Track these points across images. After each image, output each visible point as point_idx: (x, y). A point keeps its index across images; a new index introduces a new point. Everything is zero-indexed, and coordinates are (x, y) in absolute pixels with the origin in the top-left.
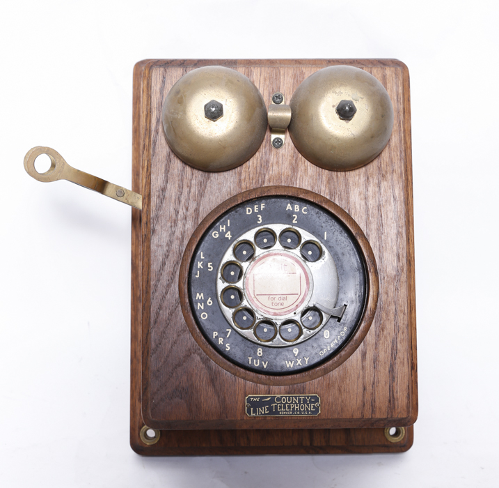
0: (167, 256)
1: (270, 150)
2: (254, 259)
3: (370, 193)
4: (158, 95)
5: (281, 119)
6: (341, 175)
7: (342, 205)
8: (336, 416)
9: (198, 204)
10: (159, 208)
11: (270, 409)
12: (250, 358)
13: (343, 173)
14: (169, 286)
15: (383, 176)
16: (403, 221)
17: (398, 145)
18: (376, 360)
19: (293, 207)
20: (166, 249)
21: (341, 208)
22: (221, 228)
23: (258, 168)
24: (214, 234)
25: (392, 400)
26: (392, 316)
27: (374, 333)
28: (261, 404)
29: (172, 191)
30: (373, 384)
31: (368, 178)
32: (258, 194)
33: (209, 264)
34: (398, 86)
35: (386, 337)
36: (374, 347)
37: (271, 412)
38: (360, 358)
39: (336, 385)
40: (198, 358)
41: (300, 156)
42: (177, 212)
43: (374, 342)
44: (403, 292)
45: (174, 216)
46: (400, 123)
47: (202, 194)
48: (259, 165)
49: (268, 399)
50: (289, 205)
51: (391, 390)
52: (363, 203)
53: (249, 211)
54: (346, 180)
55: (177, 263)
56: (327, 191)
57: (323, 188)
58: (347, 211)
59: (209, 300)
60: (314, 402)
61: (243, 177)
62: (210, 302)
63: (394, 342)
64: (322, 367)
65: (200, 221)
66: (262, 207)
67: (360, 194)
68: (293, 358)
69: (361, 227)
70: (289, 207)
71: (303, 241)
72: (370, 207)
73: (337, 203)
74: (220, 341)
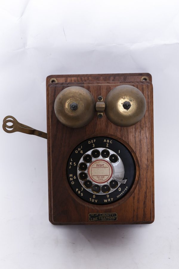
0: (58, 161)
1: (97, 119)
2: (91, 162)
3: (137, 135)
6: (125, 128)
8: (123, 221)
9: (69, 141)
11: (98, 218)
12: (90, 199)
15: (142, 129)
16: (149, 146)
17: (148, 116)
18: (138, 200)
21: (125, 141)
22: (79, 149)
24: (76, 152)
25: (144, 215)
26: (145, 183)
27: (138, 190)
28: (95, 216)
29: (59, 135)
30: (138, 209)
31: (136, 129)
32: (93, 136)
34: (148, 92)
35: (142, 191)
36: (138, 195)
38: (132, 199)
39: (123, 209)
41: (109, 121)
43: (138, 193)
44: (149, 174)
45: (60, 145)
48: (93, 125)
49: (97, 215)
50: (105, 140)
51: (144, 211)
52: (134, 139)
53: (89, 142)
54: (127, 130)
56: (120, 135)
57: (118, 134)
58: (127, 143)
60: (115, 216)
61: (87, 130)
62: (75, 178)
63: (146, 193)
64: (118, 202)
65: (70, 147)
66: (95, 141)
67: (133, 136)
68: (107, 198)
69: (133, 149)
70: (105, 141)
71: (110, 155)
72: (137, 141)
73: (124, 139)
74: (79, 192)
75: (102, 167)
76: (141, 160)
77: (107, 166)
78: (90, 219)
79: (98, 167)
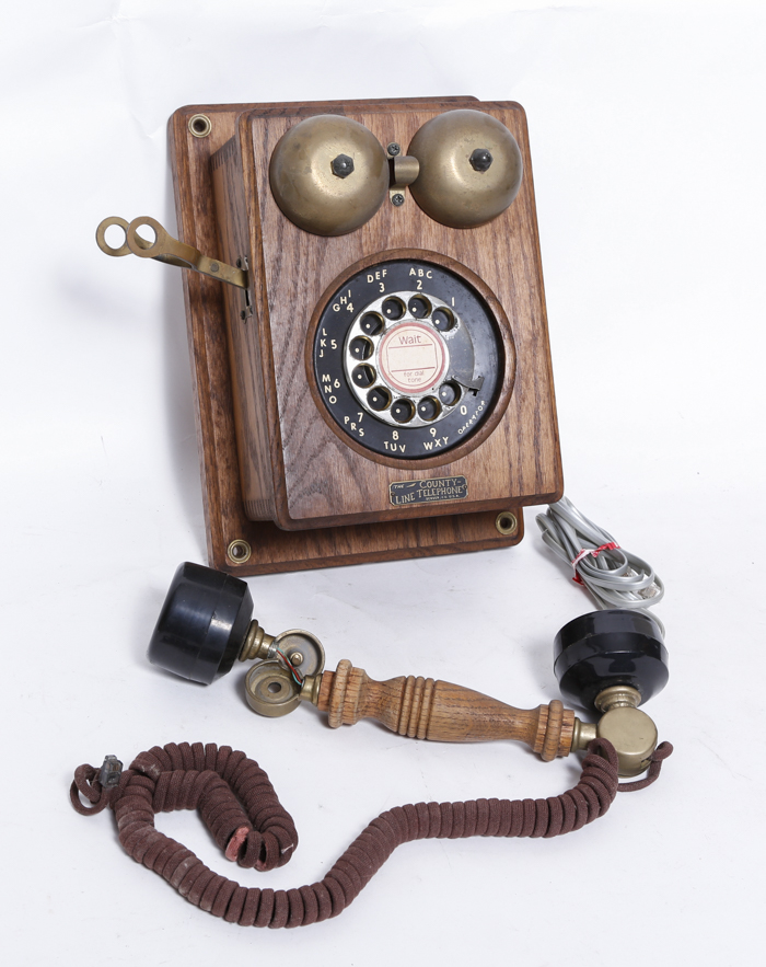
0: (289, 335)
1: (391, 210)
2: (384, 333)
3: (499, 252)
4: (262, 150)
5: (409, 172)
6: (467, 232)
7: (471, 266)
8: (484, 498)
9: (318, 274)
10: (275, 280)
11: (416, 496)
12: (386, 443)
13: (469, 231)
14: (294, 368)
15: (511, 232)
16: (534, 281)
18: (519, 434)
19: (417, 272)
20: (287, 327)
21: (470, 270)
22: (342, 300)
23: (379, 230)
24: (336, 308)
25: (539, 475)
26: (532, 385)
27: (515, 405)
28: (405, 490)
29: (288, 260)
30: (519, 459)
31: (495, 235)
32: (381, 258)
33: (333, 341)
34: (518, 131)
35: (527, 408)
36: (516, 419)
37: (417, 499)
38: (503, 432)
39: (482, 465)
40: (334, 446)
41: (422, 213)
42: (296, 285)
43: (516, 414)
44: (540, 358)
45: (293, 289)
47: (320, 262)
48: (379, 226)
49: (413, 485)
50: (413, 269)
51: (538, 465)
52: (493, 263)
53: (371, 279)
54: (473, 238)
55: (301, 342)
56: (454, 251)
57: (450, 249)
58: (476, 272)
59: (336, 382)
60: (460, 484)
61: (363, 241)
62: (337, 384)
63: (536, 413)
64: (464, 446)
65: (321, 293)
66: (384, 274)
67: (488, 253)
68: (431, 439)
69: (493, 289)
70: (412, 272)
71: (434, 309)
72: (500, 267)
73: (465, 265)
74: (353, 426)
75: (414, 344)
76: (516, 322)
77: (430, 342)
78: (394, 501)
79: (404, 344)
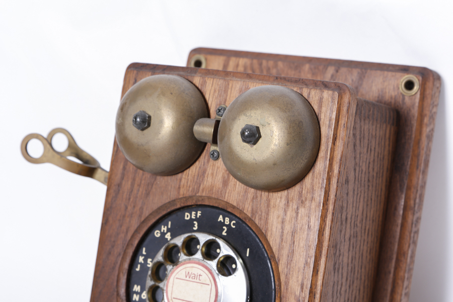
1: (208, 161)
2: (176, 265)
3: (288, 218)
9: (143, 204)
13: (267, 194)
14: (110, 274)
15: (302, 202)
17: (322, 173)
19: (224, 220)
21: (260, 228)
22: (163, 229)
23: (196, 177)
24: (156, 234)
31: (288, 202)
32: (194, 201)
33: (149, 260)
42: (126, 208)
45: (123, 211)
46: (327, 150)
47: (148, 194)
48: (196, 174)
50: (221, 216)
52: (279, 226)
53: (188, 216)
54: (268, 201)
55: (120, 254)
56: (250, 209)
57: (247, 206)
58: (264, 232)
62: (144, 295)
65: (143, 219)
66: (198, 215)
67: (278, 217)
69: (274, 250)
70: (221, 218)
71: (221, 255)
72: (285, 232)
73: (257, 222)
75: (195, 280)
76: (287, 283)
77: (208, 282)
79: (188, 278)
